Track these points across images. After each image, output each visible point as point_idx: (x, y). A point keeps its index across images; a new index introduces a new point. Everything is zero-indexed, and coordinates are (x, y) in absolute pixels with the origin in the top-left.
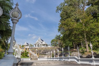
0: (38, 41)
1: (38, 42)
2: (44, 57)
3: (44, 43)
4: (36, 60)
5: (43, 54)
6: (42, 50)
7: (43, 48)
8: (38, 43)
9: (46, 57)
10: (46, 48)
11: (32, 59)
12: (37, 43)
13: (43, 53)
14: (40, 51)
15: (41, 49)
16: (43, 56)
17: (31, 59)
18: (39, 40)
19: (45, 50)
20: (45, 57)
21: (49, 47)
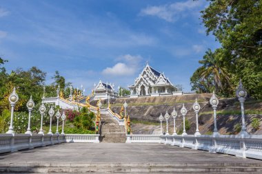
0: (140, 77)
1: (141, 79)
2: (151, 132)
3: (161, 82)
4: (119, 142)
5: (150, 121)
6: (151, 107)
7: (155, 99)
8: (142, 83)
9: (159, 131)
10: (164, 99)
11: (106, 140)
12: (140, 83)
13: (152, 116)
14: (142, 109)
15: (146, 103)
16: (151, 127)
17: (101, 139)
18: (145, 73)
19: (159, 107)
20: (155, 132)
21: (176, 97)
